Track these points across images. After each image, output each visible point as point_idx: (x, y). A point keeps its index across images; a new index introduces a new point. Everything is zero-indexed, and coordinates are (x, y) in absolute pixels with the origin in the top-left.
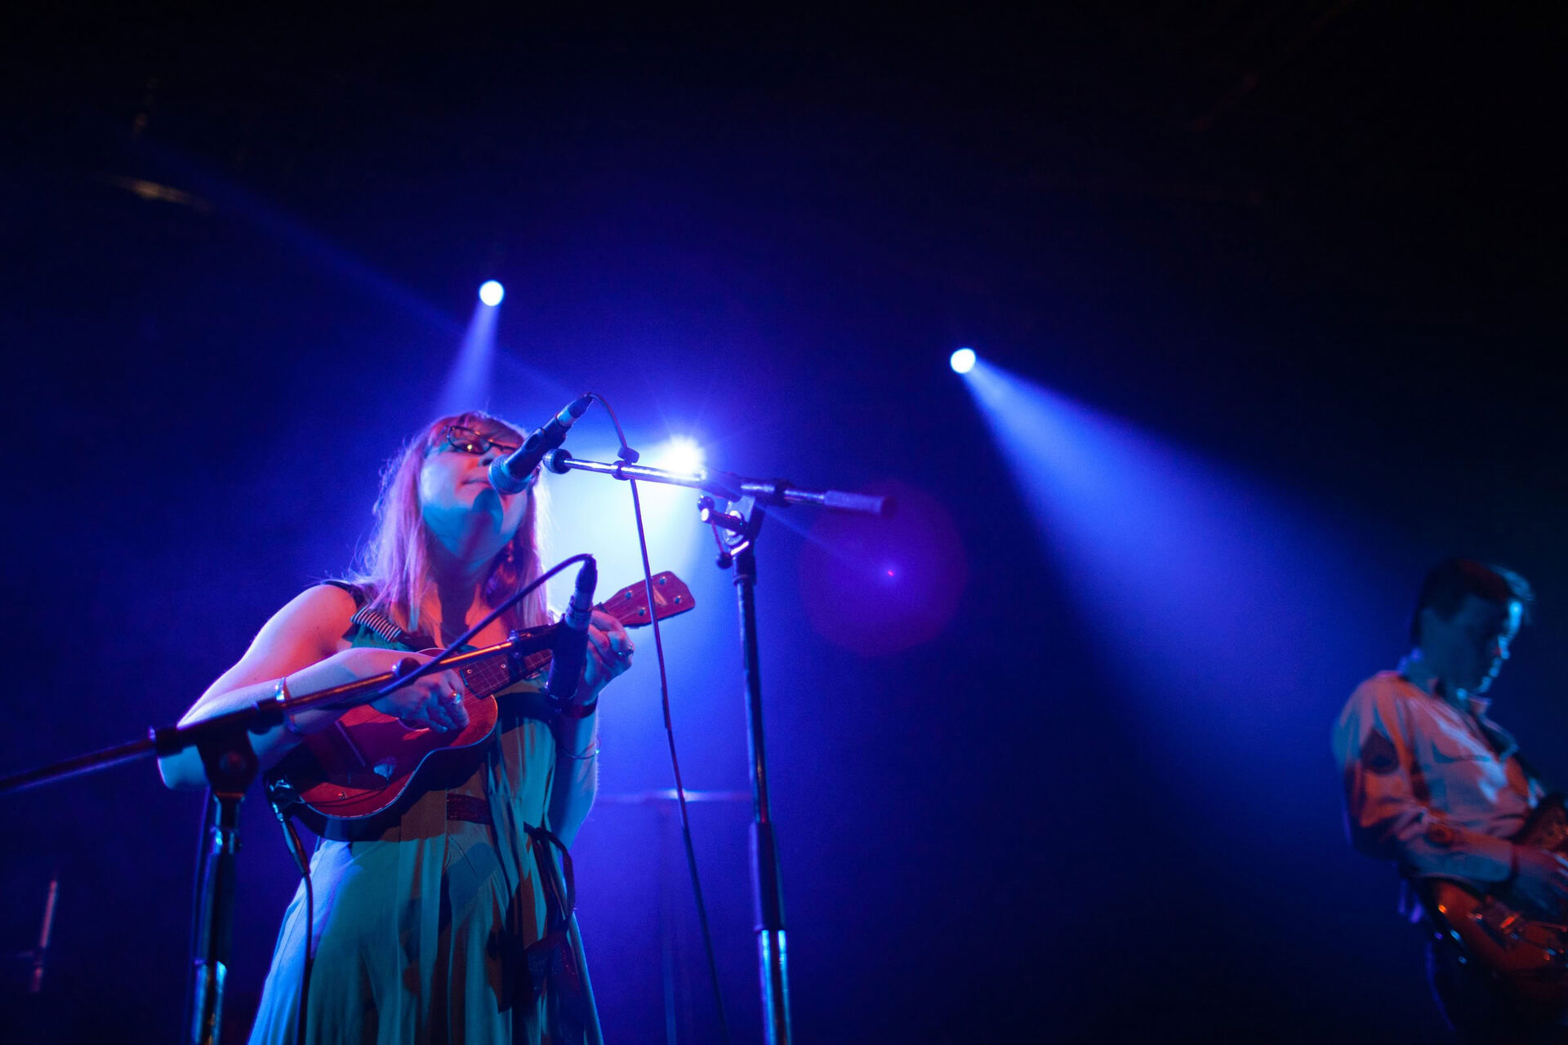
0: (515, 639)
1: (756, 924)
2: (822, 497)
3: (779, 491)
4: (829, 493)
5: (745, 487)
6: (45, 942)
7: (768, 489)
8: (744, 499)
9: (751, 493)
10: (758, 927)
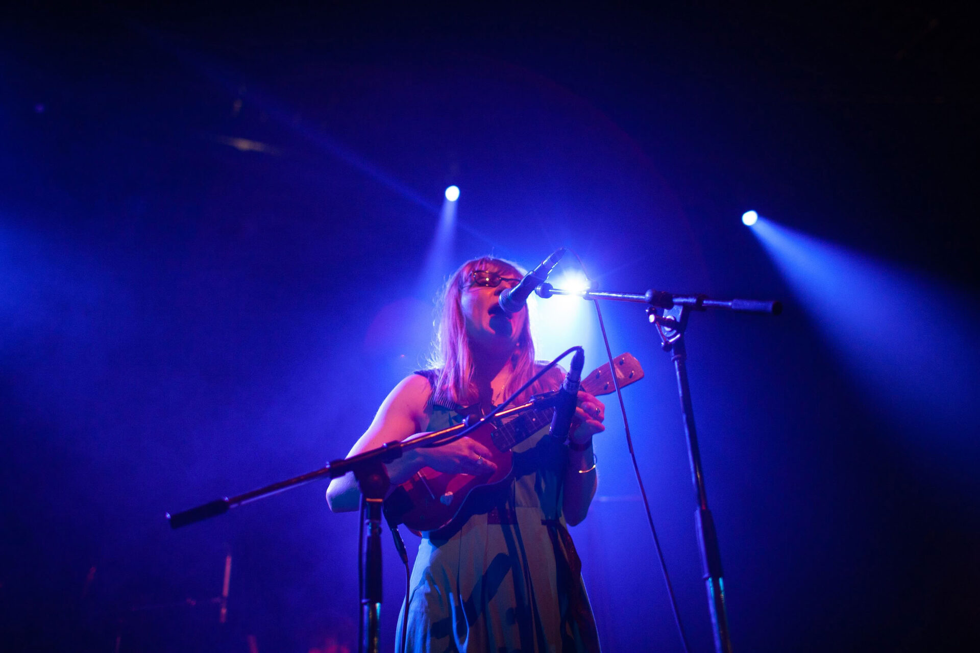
0: (534, 401)
1: (704, 574)
2: (730, 304)
3: (699, 301)
4: (735, 301)
5: (676, 300)
6: (226, 591)
7: (692, 300)
8: (675, 307)
9: (679, 304)
10: (706, 575)
